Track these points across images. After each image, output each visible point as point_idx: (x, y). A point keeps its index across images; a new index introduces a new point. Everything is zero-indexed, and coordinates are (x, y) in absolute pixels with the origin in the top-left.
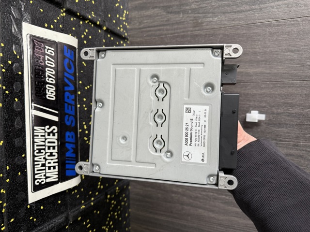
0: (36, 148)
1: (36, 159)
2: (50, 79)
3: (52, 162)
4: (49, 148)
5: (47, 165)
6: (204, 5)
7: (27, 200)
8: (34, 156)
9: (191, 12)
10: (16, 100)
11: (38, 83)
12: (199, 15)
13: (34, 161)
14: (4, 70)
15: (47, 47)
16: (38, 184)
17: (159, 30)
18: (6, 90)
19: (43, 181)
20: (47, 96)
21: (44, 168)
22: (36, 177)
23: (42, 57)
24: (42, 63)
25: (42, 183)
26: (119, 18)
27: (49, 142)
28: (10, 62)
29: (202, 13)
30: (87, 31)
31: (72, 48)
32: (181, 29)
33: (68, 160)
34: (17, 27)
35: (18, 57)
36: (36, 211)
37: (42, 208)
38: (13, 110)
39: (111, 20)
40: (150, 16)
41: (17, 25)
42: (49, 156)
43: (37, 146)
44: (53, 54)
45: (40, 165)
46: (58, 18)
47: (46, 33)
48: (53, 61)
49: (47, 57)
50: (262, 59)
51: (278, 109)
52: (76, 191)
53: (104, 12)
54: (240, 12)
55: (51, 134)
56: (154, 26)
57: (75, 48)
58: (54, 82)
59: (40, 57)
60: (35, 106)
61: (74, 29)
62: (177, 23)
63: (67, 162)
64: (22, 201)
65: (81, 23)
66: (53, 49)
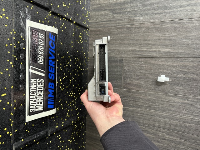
0: (31, 91)
1: (31, 97)
2: (41, 52)
3: (40, 99)
4: (39, 91)
5: (37, 101)
6: (135, 9)
7: (25, 120)
8: (30, 96)
9: (127, 13)
10: (21, 63)
11: (34, 54)
12: (132, 15)
13: (30, 98)
14: (15, 47)
15: (40, 34)
16: (31, 111)
17: (108, 24)
18: (16, 58)
19: (34, 110)
20: (39, 61)
21: (35, 102)
22: (31, 107)
23: (37, 39)
24: (36, 43)
25: (34, 111)
26: (84, 16)
27: (39, 88)
28: (19, 42)
29: (134, 14)
30: (63, 24)
31: (54, 34)
32: (121, 23)
33: (50, 99)
34: (24, 23)
35: (23, 39)
36: (30, 127)
37: (33, 125)
38: (19, 69)
39: (78, 17)
40: (103, 15)
41: (23, 21)
42: (38, 96)
43: (32, 90)
44: (43, 38)
45: (33, 101)
46: (47, 17)
47: (39, 25)
48: (43, 42)
49: (39, 39)
50: (169, 43)
51: (178, 75)
52: (53, 117)
53: (75, 13)
54: (157, 14)
55: (40, 84)
56: (105, 21)
57: (56, 34)
58: (43, 54)
59: (35, 39)
60: (31, 67)
61: (56, 23)
62: (119, 20)
63: (49, 100)
64: (22, 120)
65: (60, 19)
66: (43, 35)
